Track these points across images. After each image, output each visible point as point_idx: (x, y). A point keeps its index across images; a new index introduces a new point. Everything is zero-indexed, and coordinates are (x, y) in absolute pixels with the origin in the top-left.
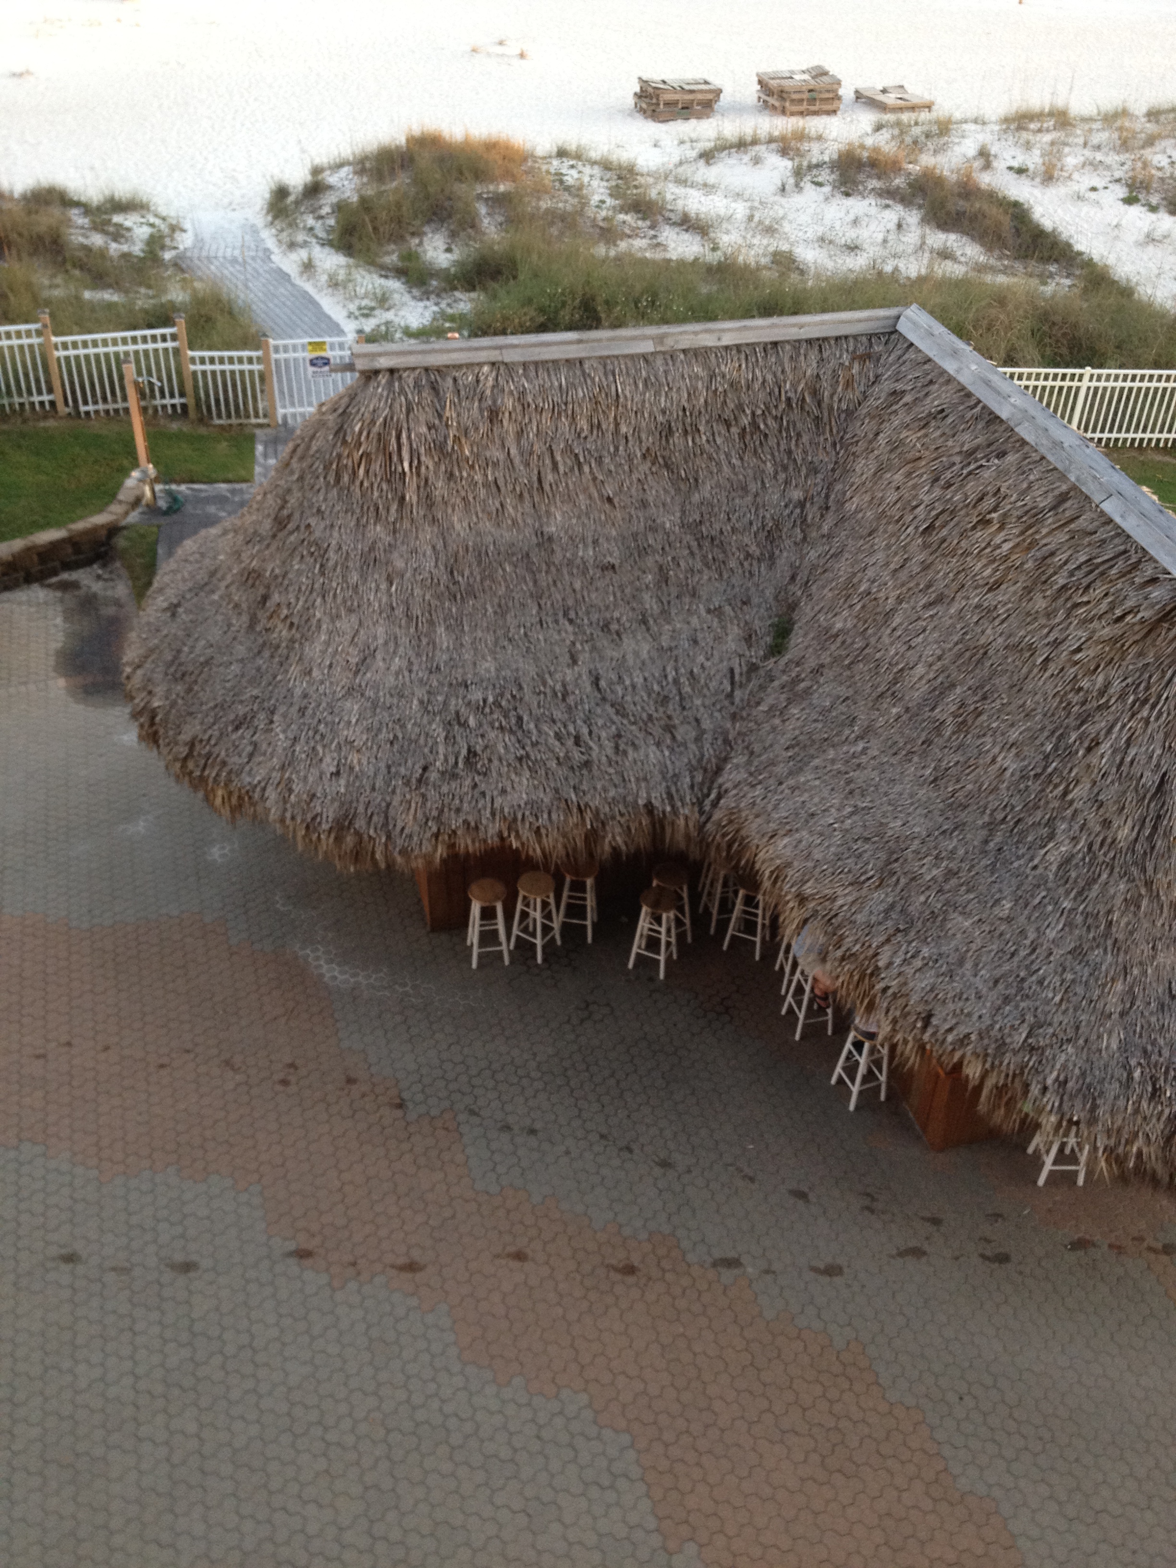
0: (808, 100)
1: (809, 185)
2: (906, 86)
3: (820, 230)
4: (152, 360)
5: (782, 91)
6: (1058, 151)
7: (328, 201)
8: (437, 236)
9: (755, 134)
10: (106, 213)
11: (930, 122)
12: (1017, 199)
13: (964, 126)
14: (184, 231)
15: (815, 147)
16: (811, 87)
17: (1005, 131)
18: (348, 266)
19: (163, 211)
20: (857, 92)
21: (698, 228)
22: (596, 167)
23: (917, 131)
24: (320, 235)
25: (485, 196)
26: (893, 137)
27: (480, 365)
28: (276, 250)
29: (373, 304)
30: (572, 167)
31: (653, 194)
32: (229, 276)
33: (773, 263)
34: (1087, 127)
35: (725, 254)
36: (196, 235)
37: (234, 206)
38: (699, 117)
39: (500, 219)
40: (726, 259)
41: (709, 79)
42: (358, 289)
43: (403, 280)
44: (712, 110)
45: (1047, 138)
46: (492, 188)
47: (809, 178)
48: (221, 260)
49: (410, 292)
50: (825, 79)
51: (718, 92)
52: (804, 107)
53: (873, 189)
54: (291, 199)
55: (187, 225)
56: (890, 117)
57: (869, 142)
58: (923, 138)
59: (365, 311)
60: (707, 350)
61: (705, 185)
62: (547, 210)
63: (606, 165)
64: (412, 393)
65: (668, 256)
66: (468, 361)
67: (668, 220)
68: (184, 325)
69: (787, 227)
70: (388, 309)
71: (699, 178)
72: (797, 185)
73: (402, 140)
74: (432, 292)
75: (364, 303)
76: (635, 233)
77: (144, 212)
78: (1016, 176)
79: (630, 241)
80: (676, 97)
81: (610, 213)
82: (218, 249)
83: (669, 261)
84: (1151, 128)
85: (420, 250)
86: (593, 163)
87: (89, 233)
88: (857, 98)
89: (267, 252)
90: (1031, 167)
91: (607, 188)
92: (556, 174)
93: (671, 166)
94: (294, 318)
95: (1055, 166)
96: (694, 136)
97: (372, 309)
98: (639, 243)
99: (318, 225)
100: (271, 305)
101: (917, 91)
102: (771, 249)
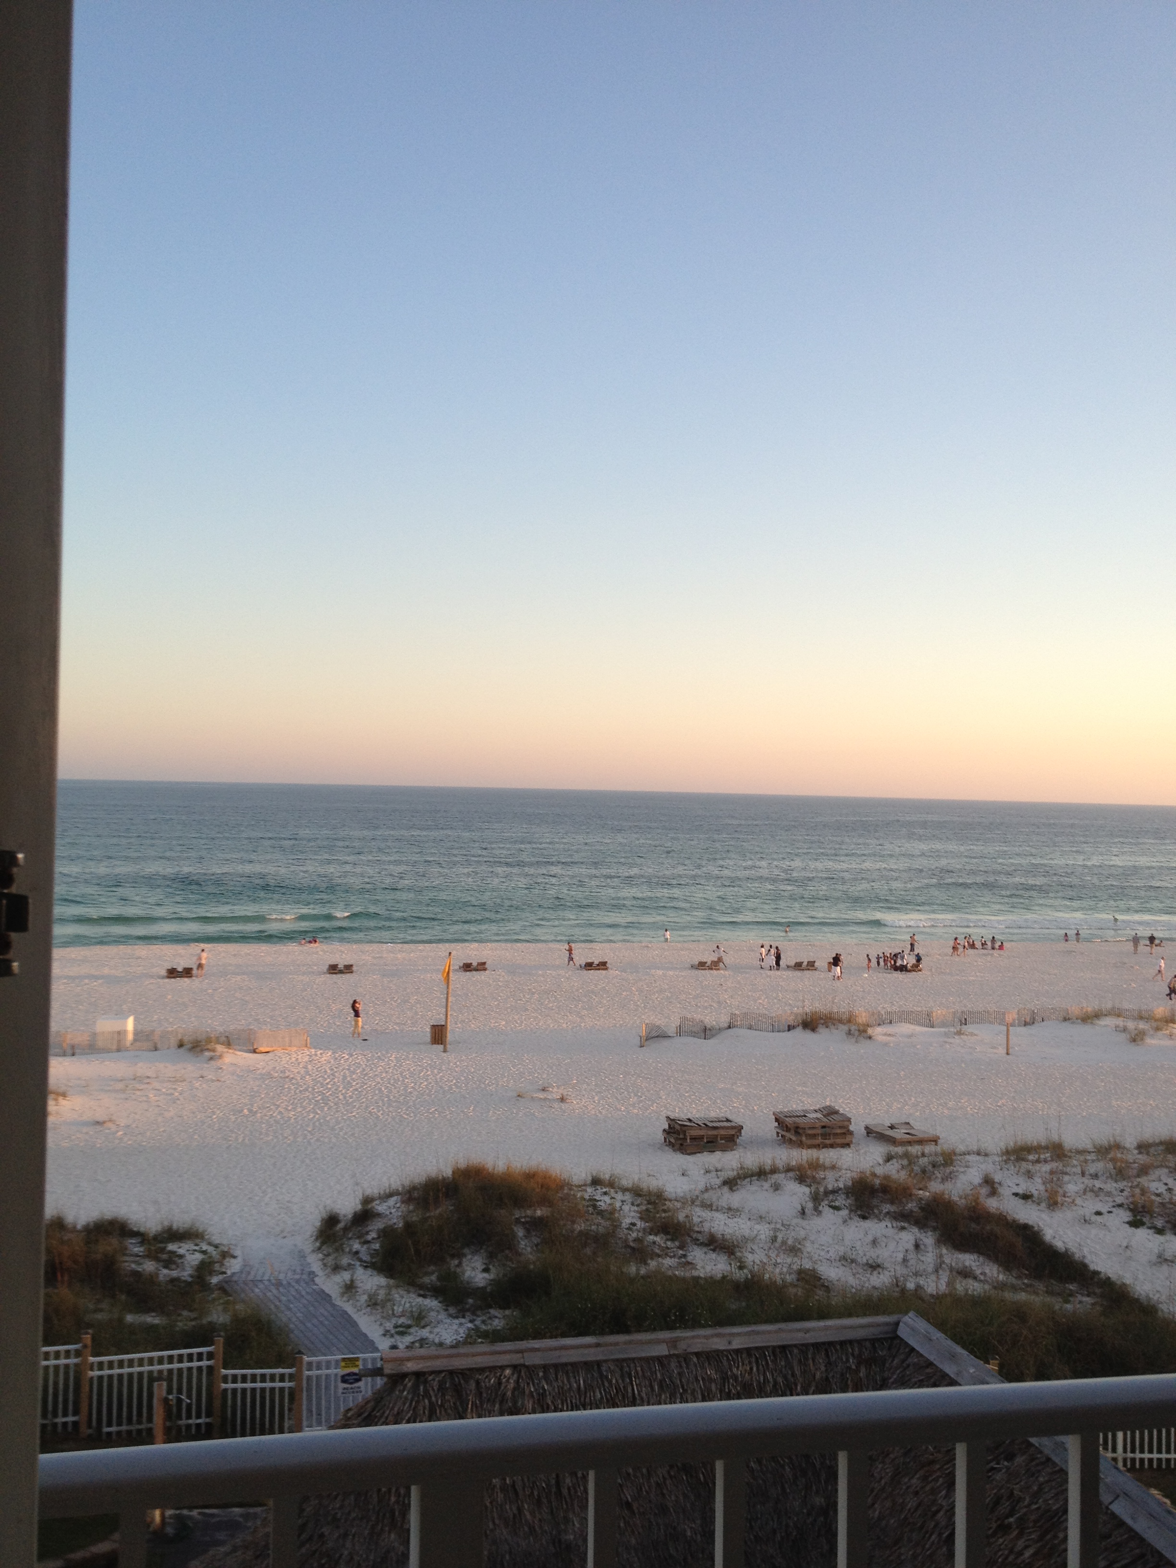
0: (822, 1135)
1: (827, 1209)
2: (912, 1122)
3: (842, 1250)
4: (185, 1380)
5: (797, 1128)
6: (1058, 1179)
7: (374, 1228)
8: (476, 1258)
9: (774, 1165)
10: (161, 1242)
11: (936, 1154)
12: (1026, 1221)
13: (967, 1157)
14: (235, 1257)
15: (830, 1176)
16: (823, 1124)
17: (1006, 1162)
18: (389, 1287)
19: (216, 1240)
20: (867, 1128)
21: (725, 1248)
22: (627, 1193)
23: (923, 1161)
24: (364, 1259)
25: (523, 1220)
26: (903, 1167)
27: (503, 1368)
28: (320, 1273)
29: (409, 1322)
30: (605, 1193)
31: (681, 1217)
32: (272, 1298)
33: (798, 1280)
34: (1082, 1158)
35: (751, 1272)
36: (244, 1260)
37: (285, 1234)
38: (724, 1150)
39: (536, 1240)
40: (753, 1276)
41: (730, 1118)
42: (395, 1308)
43: (441, 1299)
44: (736, 1144)
45: (1046, 1168)
46: (529, 1212)
47: (826, 1202)
48: (266, 1283)
49: (446, 1310)
50: (835, 1117)
51: (740, 1128)
52: (819, 1140)
53: (888, 1213)
54: (341, 1225)
55: (237, 1252)
56: (900, 1150)
57: (879, 1171)
58: (930, 1167)
59: (401, 1329)
60: (718, 1353)
61: (730, 1209)
62: (581, 1232)
63: (636, 1192)
64: (436, 1396)
65: (695, 1273)
66: (491, 1364)
67: (696, 1241)
68: (221, 1345)
69: (809, 1247)
70: (424, 1327)
71: (723, 1203)
72: (816, 1209)
73: (448, 1172)
74: (468, 1310)
75: (401, 1320)
76: (666, 1253)
77: (197, 1241)
78: (1023, 1201)
79: (660, 1259)
80: (701, 1133)
81: (640, 1234)
82: (264, 1273)
83: (696, 1279)
84: (1143, 1159)
85: (458, 1270)
86: (625, 1190)
87: (142, 1261)
88: (868, 1133)
89: (312, 1275)
90: (1035, 1193)
91: (637, 1212)
92: (590, 1200)
93: (697, 1193)
94: (331, 1337)
95: (1056, 1192)
96: (719, 1166)
97: (409, 1327)
98: (668, 1262)
99: (363, 1249)
100: (309, 1325)
101: (921, 1127)
102: (795, 1267)
